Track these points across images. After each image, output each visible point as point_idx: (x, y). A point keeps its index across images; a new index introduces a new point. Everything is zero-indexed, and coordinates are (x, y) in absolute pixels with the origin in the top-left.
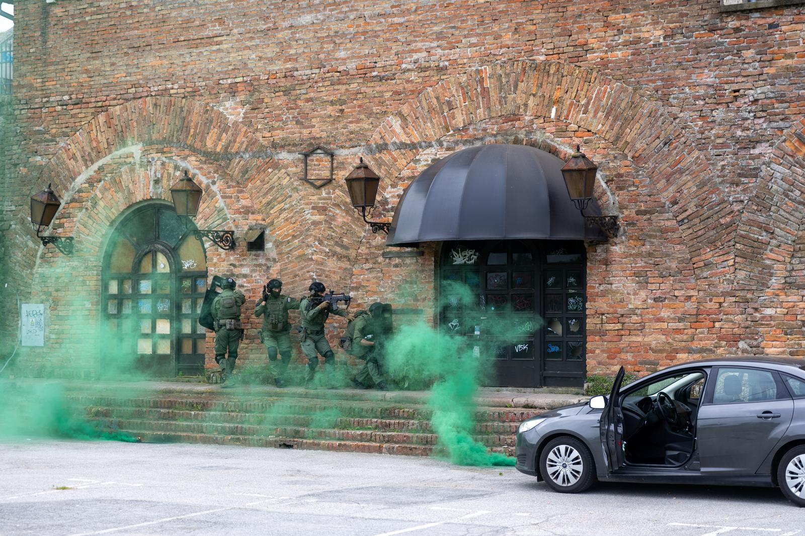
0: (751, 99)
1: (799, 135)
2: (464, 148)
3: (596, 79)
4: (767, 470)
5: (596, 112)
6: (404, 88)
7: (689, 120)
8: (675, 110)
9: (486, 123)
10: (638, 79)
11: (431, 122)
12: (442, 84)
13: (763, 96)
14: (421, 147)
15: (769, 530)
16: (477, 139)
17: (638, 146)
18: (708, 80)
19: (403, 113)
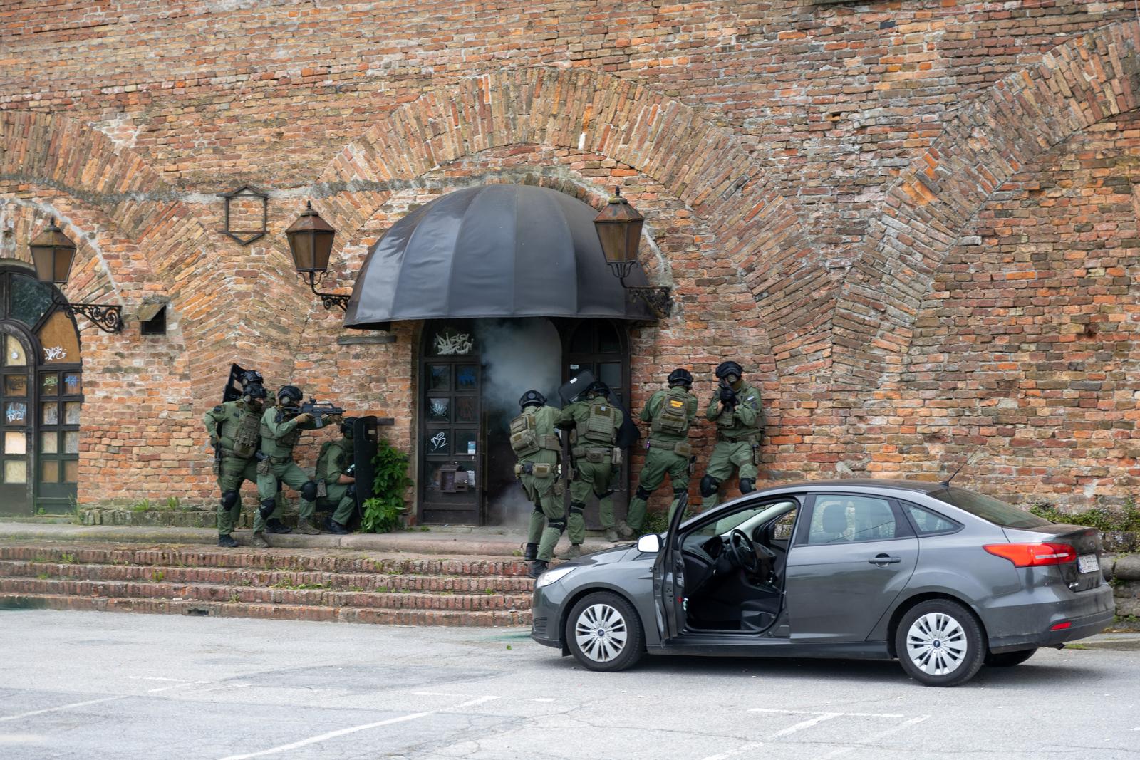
0: (857, 125)
1: (922, 176)
2: (455, 190)
3: (641, 95)
4: (882, 635)
5: (642, 142)
6: (370, 104)
7: (770, 154)
8: (751, 140)
9: (486, 155)
10: (700, 96)
11: (409, 152)
12: (425, 99)
13: (872, 122)
14: (393, 188)
15: (887, 715)
16: (474, 177)
17: (700, 189)
18: (798, 98)
19: (369, 139)
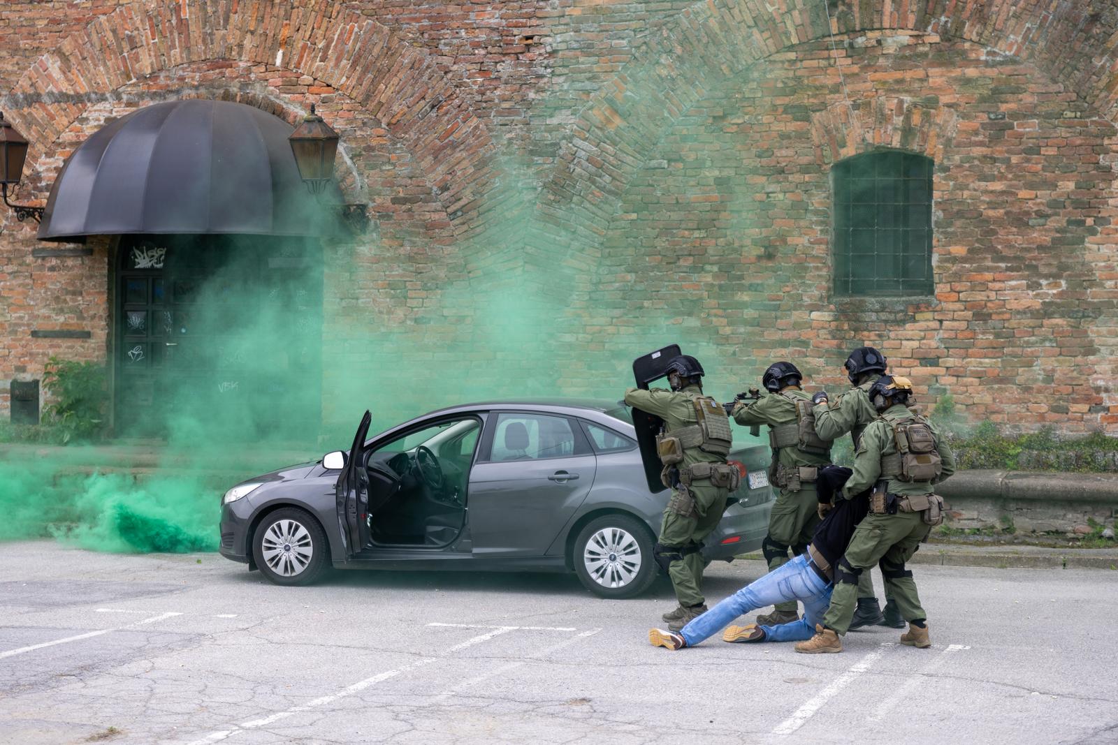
0: (549, 49)
1: (611, 100)
2: (151, 104)
3: (338, 13)
4: (561, 549)
5: (338, 60)
6: (66, 15)
7: (465, 75)
8: (446, 61)
9: (183, 69)
10: (396, 16)
11: (105, 65)
12: (121, 12)
13: (563, 46)
14: (89, 100)
15: (560, 629)
16: (171, 92)
17: (395, 108)
18: (492, 21)
19: (64, 50)
